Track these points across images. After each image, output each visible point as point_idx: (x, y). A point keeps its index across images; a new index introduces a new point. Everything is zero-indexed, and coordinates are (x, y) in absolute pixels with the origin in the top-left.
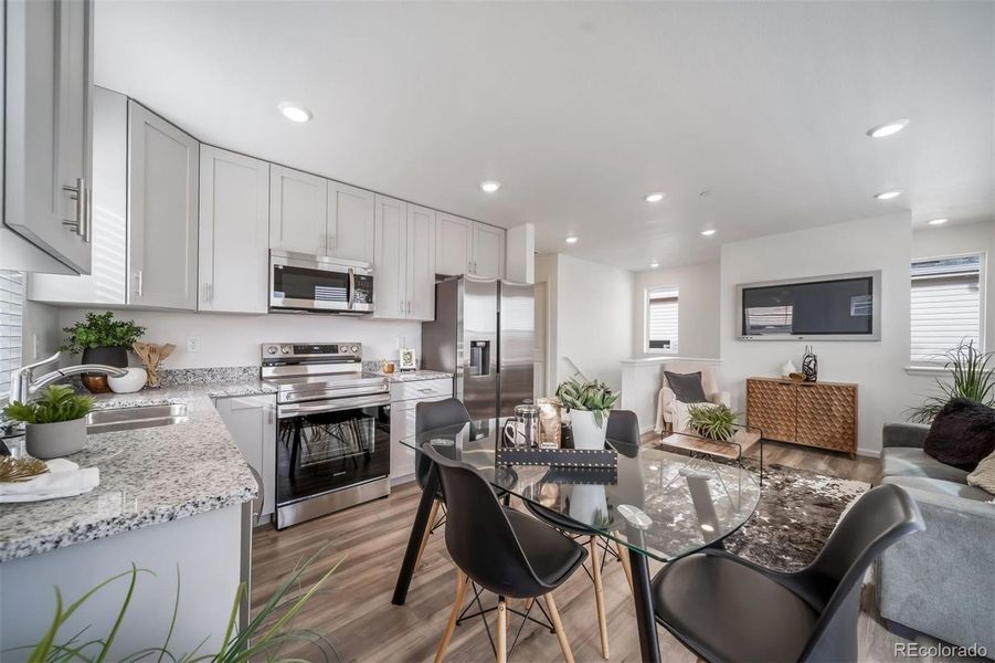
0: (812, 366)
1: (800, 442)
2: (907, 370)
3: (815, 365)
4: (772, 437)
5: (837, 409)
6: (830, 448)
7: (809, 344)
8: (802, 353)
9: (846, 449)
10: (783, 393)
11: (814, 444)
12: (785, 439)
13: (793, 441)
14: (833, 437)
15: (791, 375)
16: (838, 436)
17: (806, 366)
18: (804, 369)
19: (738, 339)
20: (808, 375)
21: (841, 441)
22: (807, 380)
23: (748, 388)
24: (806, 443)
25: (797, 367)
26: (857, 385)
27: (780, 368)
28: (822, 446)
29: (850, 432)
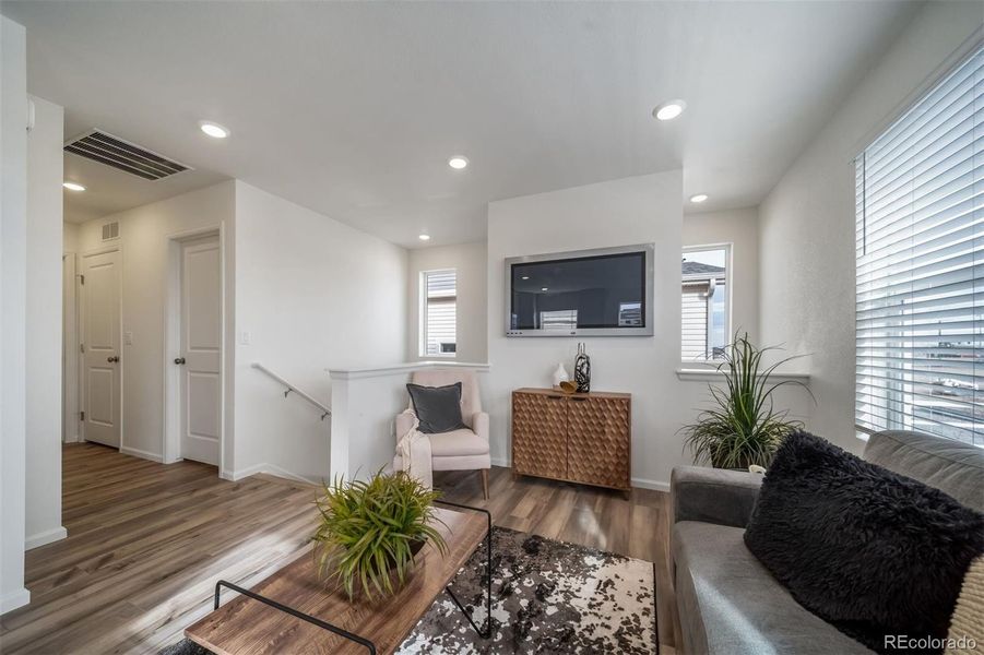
0: (584, 371)
1: (570, 480)
2: (678, 374)
3: (588, 369)
4: (541, 474)
5: (610, 432)
6: (603, 485)
7: (582, 341)
8: (575, 353)
9: (620, 486)
10: (553, 408)
11: (586, 481)
12: (554, 476)
13: (563, 478)
14: (606, 469)
15: (563, 384)
16: (611, 468)
17: (578, 371)
18: (576, 376)
19: (507, 335)
20: (581, 381)
21: (615, 476)
22: (579, 391)
23: (514, 404)
24: (578, 479)
25: (569, 374)
26: (630, 395)
27: (551, 376)
28: (595, 483)
29: (624, 462)
